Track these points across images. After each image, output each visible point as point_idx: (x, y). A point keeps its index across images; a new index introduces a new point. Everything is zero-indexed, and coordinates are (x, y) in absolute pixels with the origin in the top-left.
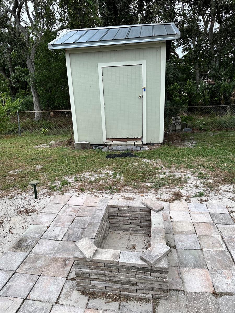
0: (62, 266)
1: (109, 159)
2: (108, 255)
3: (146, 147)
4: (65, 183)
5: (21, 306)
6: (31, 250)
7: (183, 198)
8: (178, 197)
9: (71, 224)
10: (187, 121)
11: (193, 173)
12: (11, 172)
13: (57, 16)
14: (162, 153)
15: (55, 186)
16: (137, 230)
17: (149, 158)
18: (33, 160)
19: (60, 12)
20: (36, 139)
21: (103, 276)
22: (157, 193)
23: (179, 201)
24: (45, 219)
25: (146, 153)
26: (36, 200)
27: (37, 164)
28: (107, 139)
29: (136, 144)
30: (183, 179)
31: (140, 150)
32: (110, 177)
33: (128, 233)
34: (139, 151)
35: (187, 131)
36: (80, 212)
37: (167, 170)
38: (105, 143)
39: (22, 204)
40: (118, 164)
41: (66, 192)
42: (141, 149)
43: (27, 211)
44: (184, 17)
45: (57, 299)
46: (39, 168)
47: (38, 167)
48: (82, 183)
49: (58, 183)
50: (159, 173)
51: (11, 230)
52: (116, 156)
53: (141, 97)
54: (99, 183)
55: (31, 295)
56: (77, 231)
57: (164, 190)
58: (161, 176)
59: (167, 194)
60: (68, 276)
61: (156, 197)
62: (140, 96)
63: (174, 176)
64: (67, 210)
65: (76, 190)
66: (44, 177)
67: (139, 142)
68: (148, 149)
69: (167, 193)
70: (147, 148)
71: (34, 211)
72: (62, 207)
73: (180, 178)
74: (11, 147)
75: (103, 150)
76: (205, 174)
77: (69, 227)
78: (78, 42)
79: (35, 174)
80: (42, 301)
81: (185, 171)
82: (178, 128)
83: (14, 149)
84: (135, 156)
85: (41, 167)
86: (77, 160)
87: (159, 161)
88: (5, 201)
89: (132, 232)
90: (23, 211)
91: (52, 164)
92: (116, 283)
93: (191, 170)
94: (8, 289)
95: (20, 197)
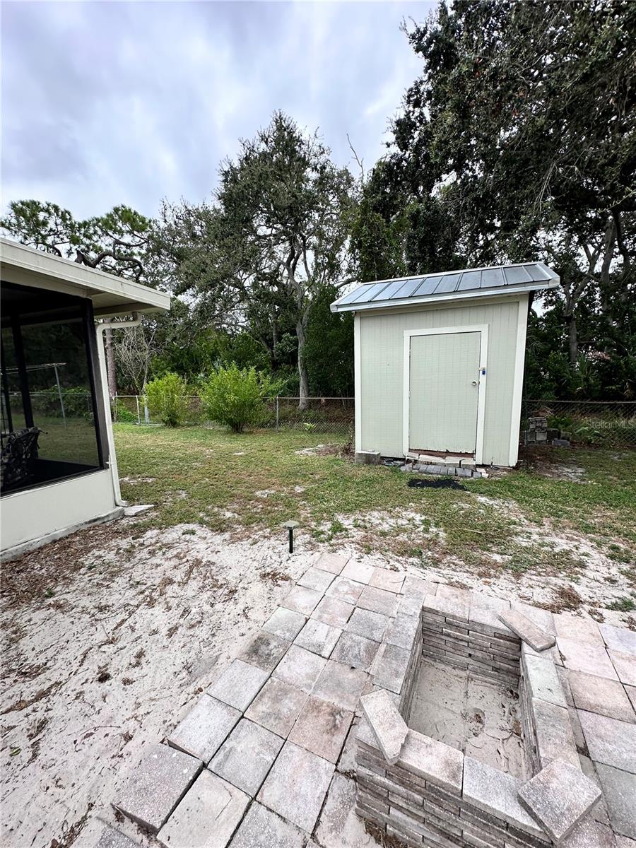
0: (328, 727)
1: (413, 490)
2: (434, 757)
3: (483, 470)
4: (338, 528)
5: (243, 817)
6: (274, 667)
7: (583, 606)
8: (569, 601)
9: (347, 622)
10: (560, 426)
11: (595, 545)
12: (258, 493)
13: (344, 266)
14: (517, 487)
15: (323, 533)
16: (484, 673)
17: (492, 495)
18: (291, 476)
19: (348, 260)
20: (297, 439)
21: (420, 810)
22: (519, 582)
23: (573, 612)
24: (303, 600)
25: (485, 485)
26: (290, 555)
27: (296, 483)
28: (410, 450)
29: (463, 465)
30: (575, 557)
31: (472, 476)
32: (418, 527)
33: (464, 674)
34: (469, 477)
35: (559, 445)
36: (364, 598)
37: (535, 529)
38: (407, 458)
39: (269, 558)
40: (431, 500)
41: (339, 549)
42: (472, 473)
43: (274, 576)
44: (549, 252)
45: (314, 824)
46: (299, 491)
47: (299, 489)
48: (366, 532)
49: (326, 527)
50: (516, 534)
51: (246, 611)
52: (426, 483)
53: (475, 384)
54: (397, 538)
55: (266, 790)
56: (359, 643)
57: (534, 577)
58: (522, 542)
59: (543, 588)
60: (338, 761)
61: (519, 591)
62: (474, 382)
63: (552, 545)
64: (341, 589)
65: (358, 546)
66: (306, 510)
67: (468, 461)
68: (487, 475)
69: (543, 585)
70: (484, 473)
71: (286, 578)
72: (332, 579)
73: (568, 553)
74: (263, 450)
75: (403, 469)
76: (627, 551)
77: (343, 628)
78: (375, 299)
79: (293, 501)
80: (284, 820)
81: (575, 537)
82: (541, 437)
83: (267, 452)
84: (462, 488)
85: (302, 490)
86: (357, 484)
87: (513, 505)
88: (244, 547)
89: (471, 674)
90: (269, 574)
91: (319, 487)
92: (451, 841)
93: (589, 535)
94: (227, 757)
95: (267, 543)
